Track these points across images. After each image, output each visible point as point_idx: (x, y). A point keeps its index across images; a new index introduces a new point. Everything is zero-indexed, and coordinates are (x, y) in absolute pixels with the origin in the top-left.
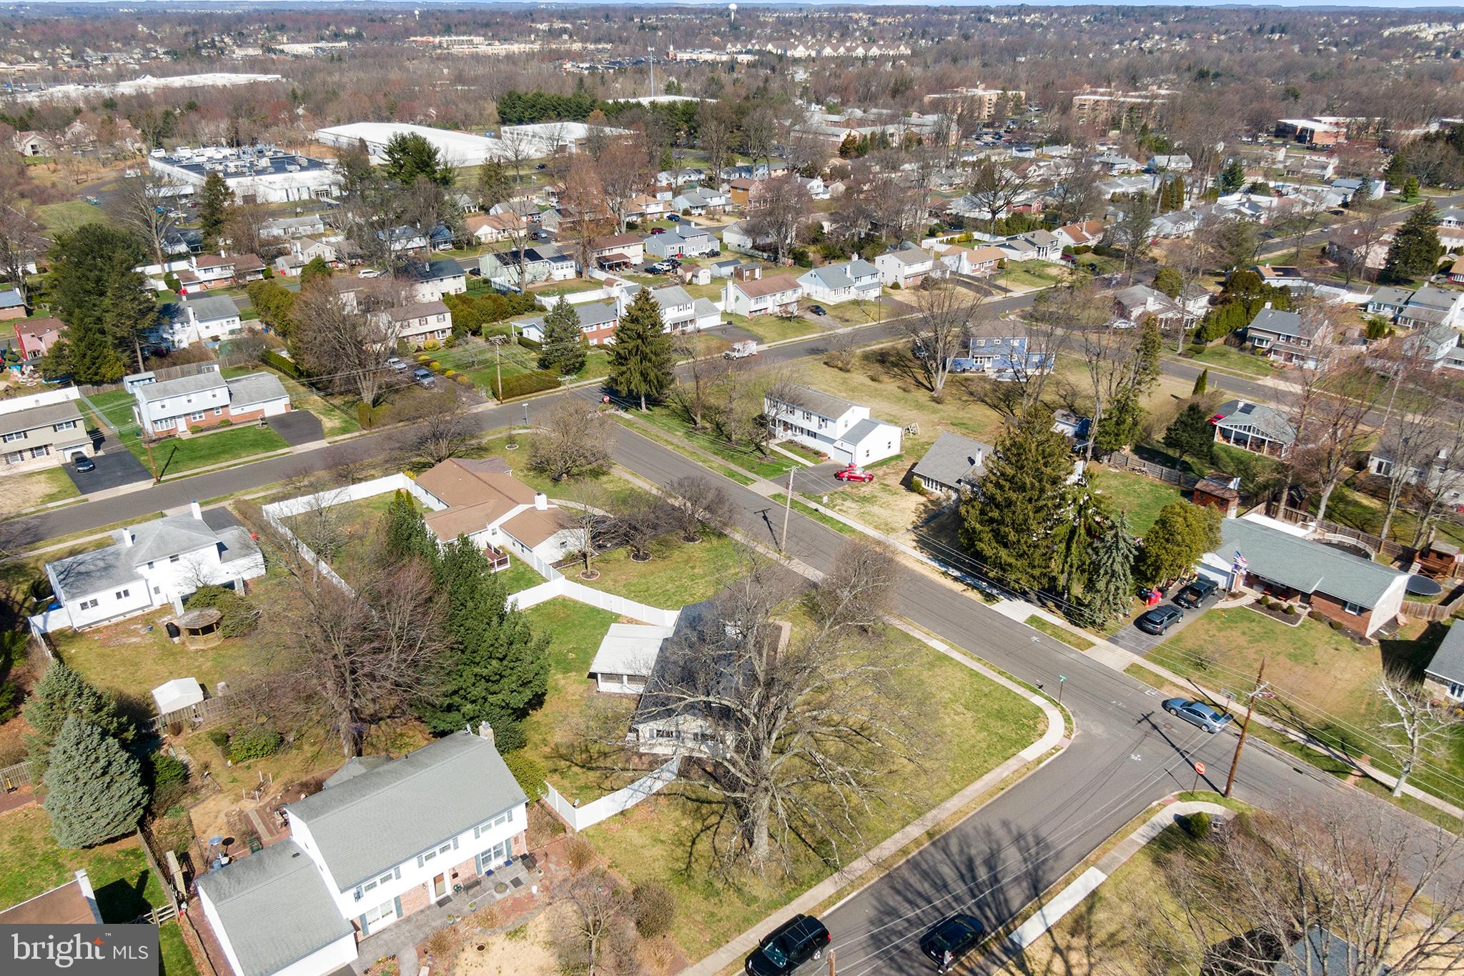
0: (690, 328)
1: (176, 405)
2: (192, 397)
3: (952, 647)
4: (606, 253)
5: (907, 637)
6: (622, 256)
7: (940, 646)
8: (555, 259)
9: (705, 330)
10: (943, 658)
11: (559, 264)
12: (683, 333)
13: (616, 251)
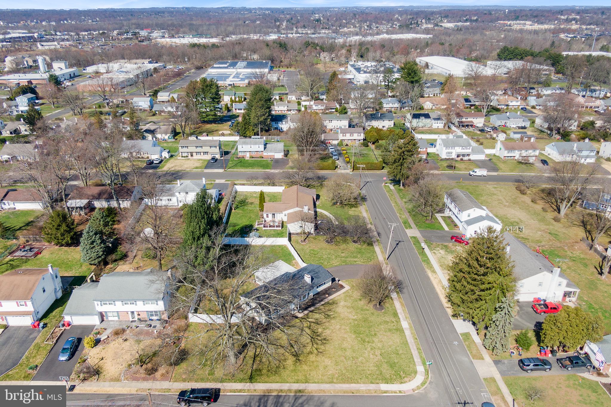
0: (466, 158)
1: (246, 148)
2: (252, 146)
3: (411, 327)
4: (464, 120)
5: (395, 315)
6: (472, 122)
7: (405, 324)
8: (435, 119)
9: (473, 160)
10: (401, 330)
11: (436, 121)
12: (462, 160)
13: (469, 120)
